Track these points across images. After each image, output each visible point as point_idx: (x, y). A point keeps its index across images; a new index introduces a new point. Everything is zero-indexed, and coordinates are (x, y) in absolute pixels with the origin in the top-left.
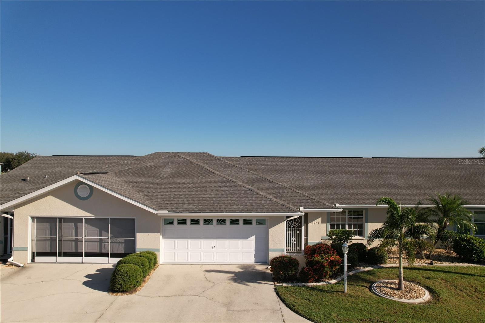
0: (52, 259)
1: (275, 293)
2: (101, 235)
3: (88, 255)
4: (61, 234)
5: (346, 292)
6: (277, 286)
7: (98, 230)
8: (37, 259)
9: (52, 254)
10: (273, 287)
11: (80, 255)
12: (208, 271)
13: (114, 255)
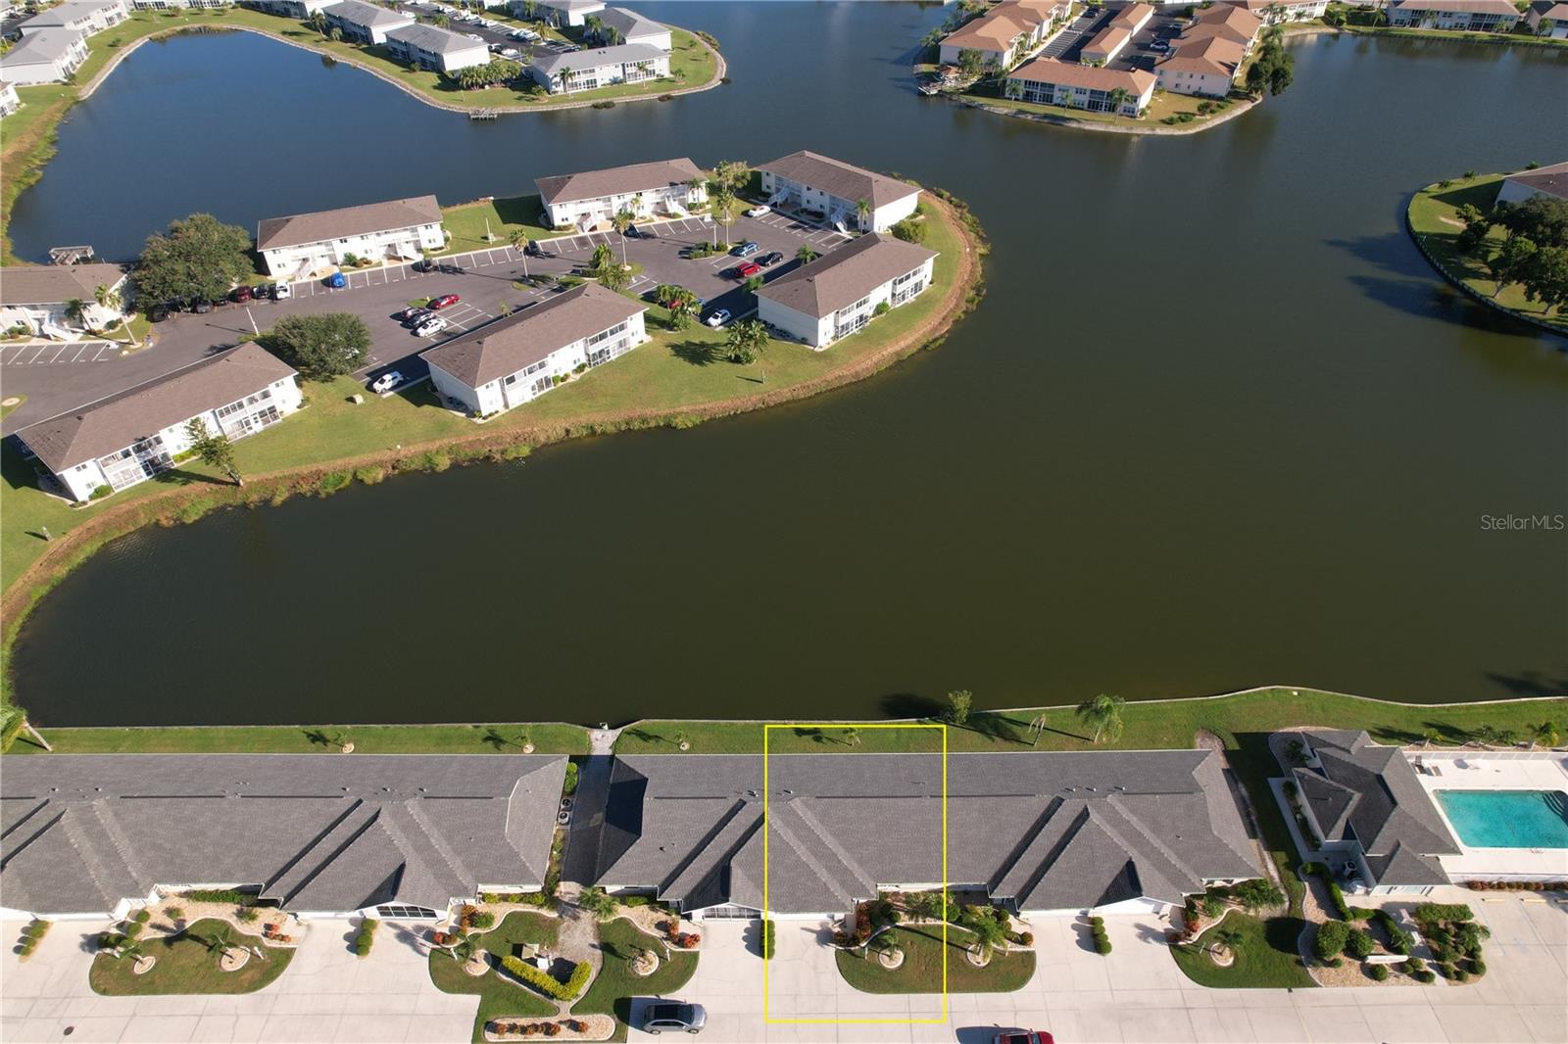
0: (714, 919)
1: (834, 955)
3: (734, 917)
5: (865, 957)
6: (837, 948)
8: (706, 919)
10: (834, 949)
11: (729, 917)
12: (803, 929)
13: (748, 917)
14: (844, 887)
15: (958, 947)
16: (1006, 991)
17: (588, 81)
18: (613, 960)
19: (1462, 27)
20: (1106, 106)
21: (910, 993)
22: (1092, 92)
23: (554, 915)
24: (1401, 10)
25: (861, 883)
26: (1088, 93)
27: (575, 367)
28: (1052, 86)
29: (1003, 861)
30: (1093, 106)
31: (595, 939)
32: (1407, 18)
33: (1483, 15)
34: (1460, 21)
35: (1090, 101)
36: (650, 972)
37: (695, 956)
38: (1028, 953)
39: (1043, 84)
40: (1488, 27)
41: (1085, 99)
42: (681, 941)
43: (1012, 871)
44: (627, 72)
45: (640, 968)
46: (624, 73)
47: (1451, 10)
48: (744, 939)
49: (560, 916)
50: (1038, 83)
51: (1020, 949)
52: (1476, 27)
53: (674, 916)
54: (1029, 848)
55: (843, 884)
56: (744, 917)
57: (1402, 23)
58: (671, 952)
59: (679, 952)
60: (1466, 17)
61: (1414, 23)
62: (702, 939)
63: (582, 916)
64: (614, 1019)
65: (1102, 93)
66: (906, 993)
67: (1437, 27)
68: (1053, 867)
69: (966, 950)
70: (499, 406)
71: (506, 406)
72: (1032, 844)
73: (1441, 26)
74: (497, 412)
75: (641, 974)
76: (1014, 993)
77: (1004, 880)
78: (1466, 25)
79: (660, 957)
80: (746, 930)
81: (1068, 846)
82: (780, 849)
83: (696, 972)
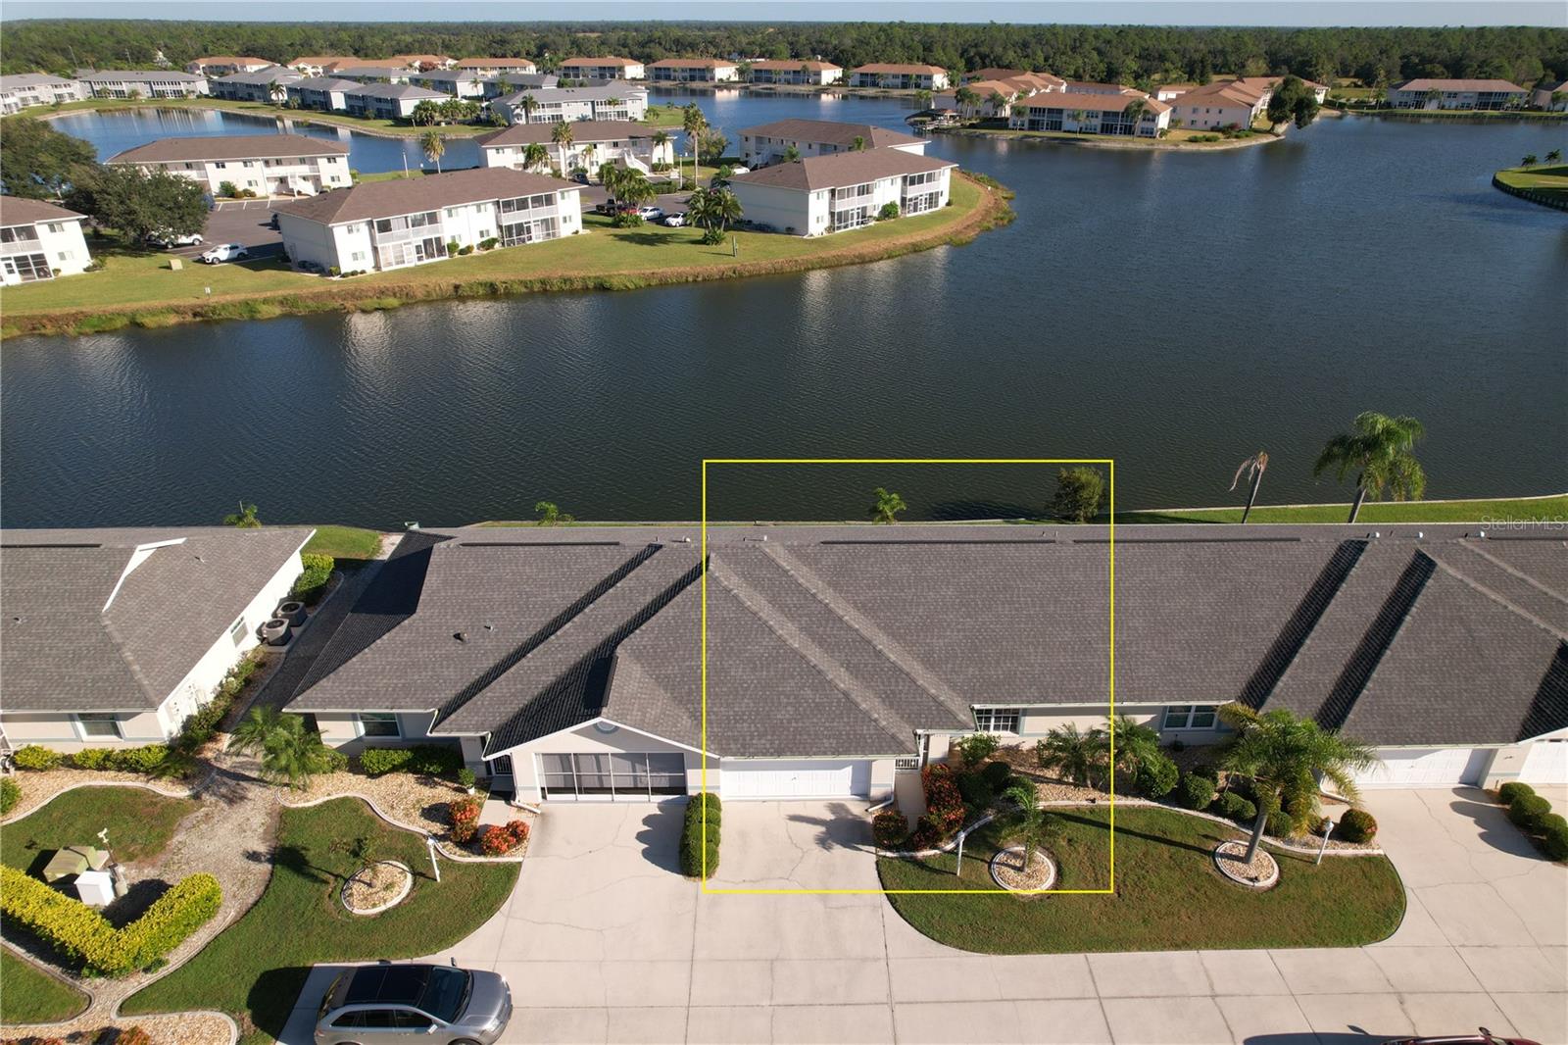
0: (571, 797)
1: (876, 872)
2: (634, 771)
3: (620, 791)
4: (578, 770)
5: (958, 874)
6: (880, 856)
7: (630, 763)
8: (550, 797)
9: (569, 790)
10: (874, 858)
11: (608, 790)
12: (795, 818)
13: (656, 791)
14: (891, 706)
15: (1187, 847)
16: (1349, 944)
17: (553, 116)
18: (291, 881)
19: (1469, 107)
20: (1121, 129)
21: (1090, 950)
22: (1105, 114)
23: (182, 792)
24: (1403, 92)
25: (934, 699)
26: (1101, 115)
27: (480, 240)
28: (1060, 111)
29: (1261, 657)
30: (1107, 129)
31: (264, 840)
32: (1411, 100)
33: (1490, 94)
34: (1466, 101)
35: (1103, 125)
36: (382, 908)
37: (511, 872)
38: (1369, 859)
39: (1051, 111)
40: (1495, 106)
41: (1097, 122)
42: (476, 841)
43: (1289, 671)
44: (597, 111)
45: (355, 900)
46: (594, 112)
47: (1456, 90)
48: (641, 837)
49: (196, 797)
50: (1044, 109)
51: (1348, 851)
52: (1485, 106)
53: (472, 791)
54: (1317, 627)
55: (890, 700)
56: (643, 790)
57: (1406, 105)
58: (446, 864)
59: (469, 865)
60: (1471, 97)
61: (1419, 105)
62: (532, 835)
63: (250, 795)
64: (240, 1022)
65: (1116, 114)
66: (1078, 950)
67: (1443, 108)
68: (1384, 659)
69: (1213, 854)
70: (367, 264)
71: (377, 267)
72: (1322, 620)
73: (1447, 107)
74: (363, 272)
75: (355, 911)
76: (1374, 949)
77: (1276, 690)
78: (1473, 105)
79: (415, 874)
80: (647, 821)
81: (1408, 618)
82: (737, 625)
83: (505, 907)
